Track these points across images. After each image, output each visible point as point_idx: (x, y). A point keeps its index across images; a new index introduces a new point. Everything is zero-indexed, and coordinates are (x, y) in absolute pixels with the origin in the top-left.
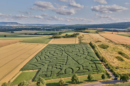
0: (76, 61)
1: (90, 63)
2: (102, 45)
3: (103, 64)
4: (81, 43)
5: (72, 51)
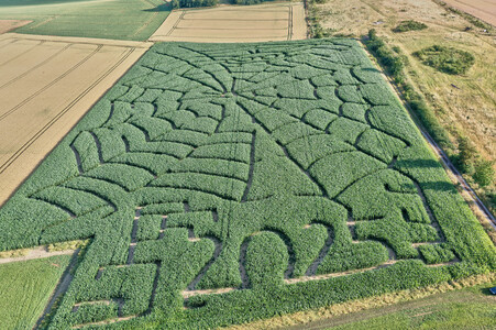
0: (307, 171)
1: (387, 187)
2: (436, 48)
3: (467, 195)
4: (317, 36)
5: (278, 95)
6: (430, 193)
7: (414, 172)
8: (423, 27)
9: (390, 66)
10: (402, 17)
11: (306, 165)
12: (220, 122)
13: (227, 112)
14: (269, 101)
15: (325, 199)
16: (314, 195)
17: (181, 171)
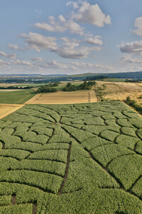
0: (106, 168)
5: (85, 124)
11: (105, 164)
12: (50, 137)
13: (55, 132)
14: (80, 126)
15: (123, 191)
16: (113, 187)
17: (18, 169)
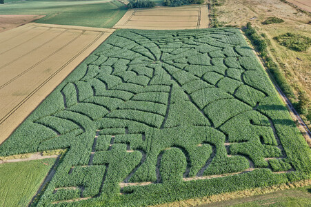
0: (202, 110)
1: (251, 122)
2: (289, 35)
3: (302, 128)
4: (215, 26)
5: (188, 63)
6: (279, 126)
7: (269, 112)
8: (282, 21)
9: (258, 45)
10: (269, 15)
11: (202, 107)
12: (151, 78)
13: (156, 73)
14: (181, 66)
15: (212, 128)
16: (205, 125)
17: (125, 109)
